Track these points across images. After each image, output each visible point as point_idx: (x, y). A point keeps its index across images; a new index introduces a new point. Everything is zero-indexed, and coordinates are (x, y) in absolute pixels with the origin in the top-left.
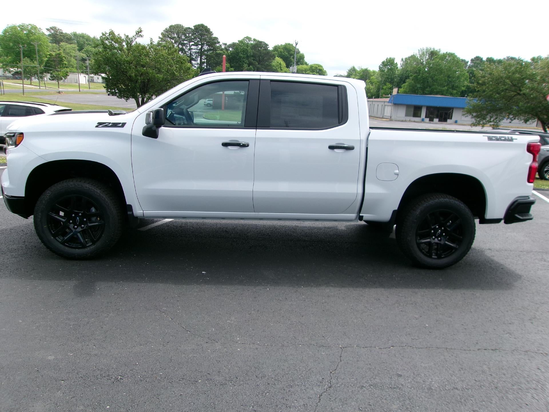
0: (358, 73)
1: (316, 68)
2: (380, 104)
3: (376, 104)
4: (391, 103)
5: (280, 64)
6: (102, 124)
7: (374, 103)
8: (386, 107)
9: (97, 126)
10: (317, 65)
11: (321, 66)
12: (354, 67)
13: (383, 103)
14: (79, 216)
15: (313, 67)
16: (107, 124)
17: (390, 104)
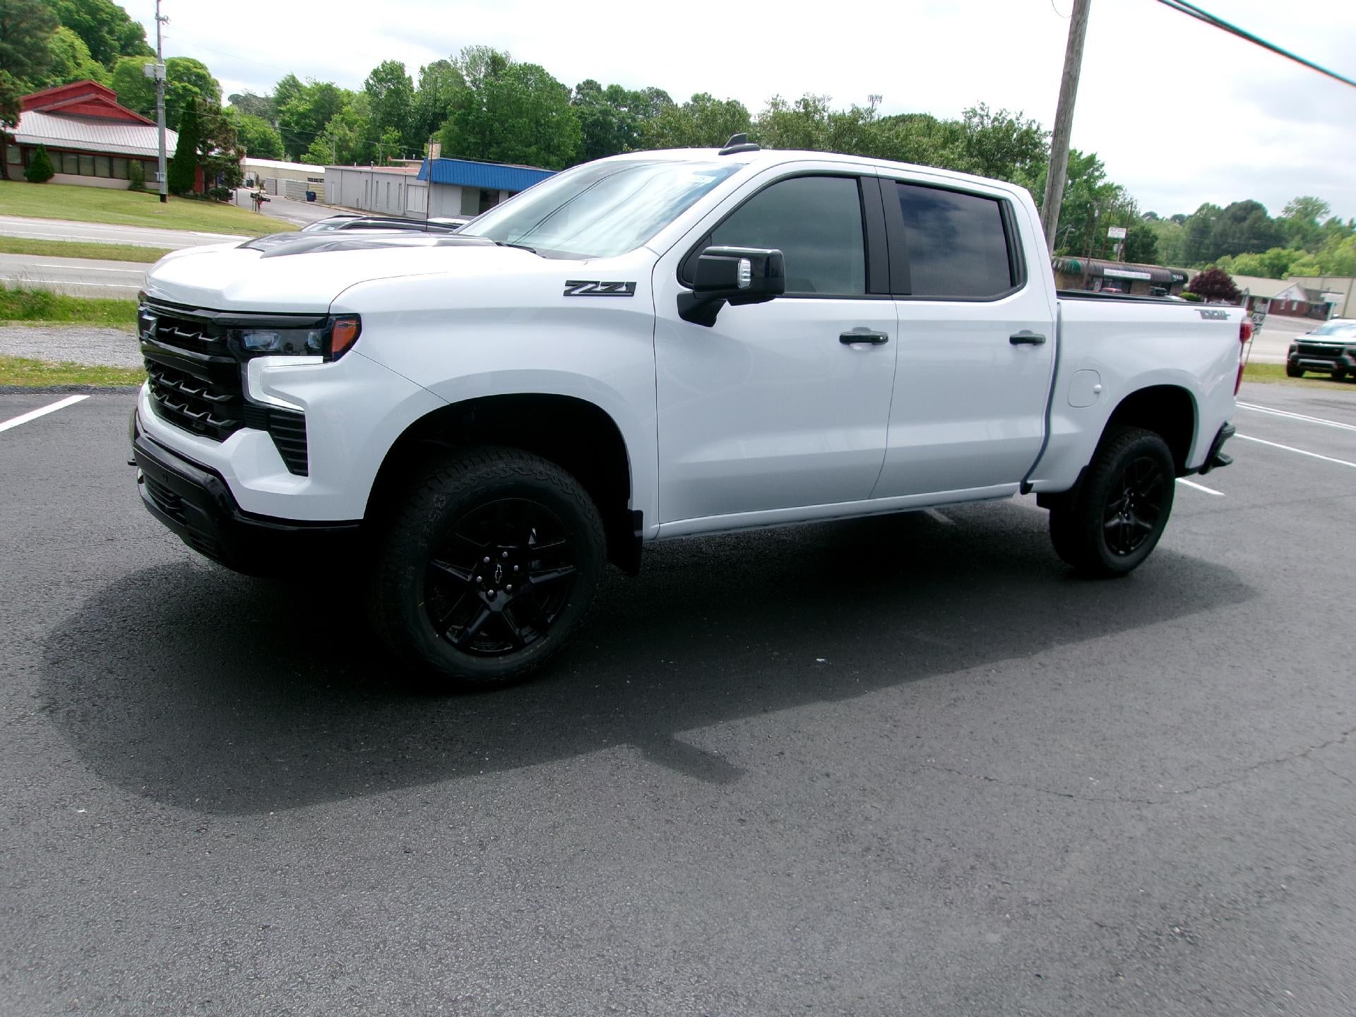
0: (308, 95)
1: (188, 69)
2: (395, 183)
3: (383, 181)
4: (426, 180)
5: (72, 46)
6: (581, 287)
7: (376, 178)
8: (411, 190)
9: (567, 294)
10: (188, 60)
11: (202, 67)
12: (293, 78)
13: (402, 180)
14: (502, 560)
15: (178, 65)
16: (590, 286)
17: (423, 183)
